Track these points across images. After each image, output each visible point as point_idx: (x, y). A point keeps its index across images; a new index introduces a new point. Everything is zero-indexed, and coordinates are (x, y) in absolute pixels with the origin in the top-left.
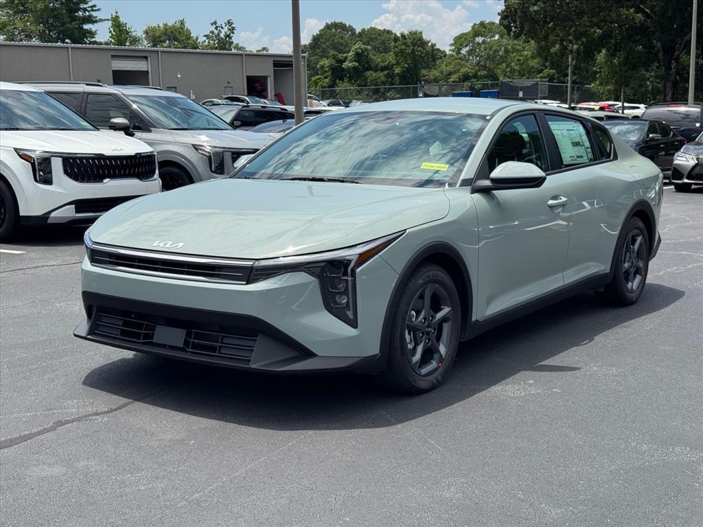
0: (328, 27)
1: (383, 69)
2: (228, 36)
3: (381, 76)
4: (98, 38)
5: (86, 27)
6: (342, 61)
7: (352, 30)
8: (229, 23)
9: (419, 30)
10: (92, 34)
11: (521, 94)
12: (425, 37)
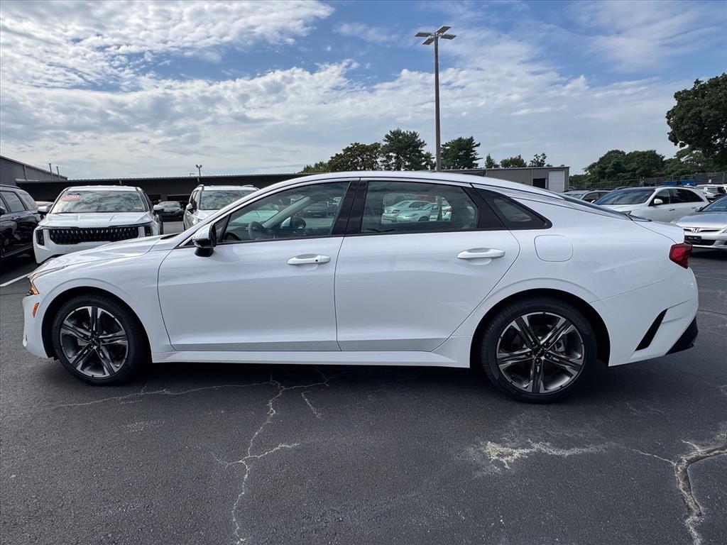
0: (609, 153)
1: (629, 171)
2: (541, 161)
3: (628, 175)
4: (479, 167)
5: (474, 162)
6: (605, 169)
7: (623, 153)
8: (544, 154)
9: (654, 150)
10: (477, 165)
11: (710, 181)
12: (657, 153)
